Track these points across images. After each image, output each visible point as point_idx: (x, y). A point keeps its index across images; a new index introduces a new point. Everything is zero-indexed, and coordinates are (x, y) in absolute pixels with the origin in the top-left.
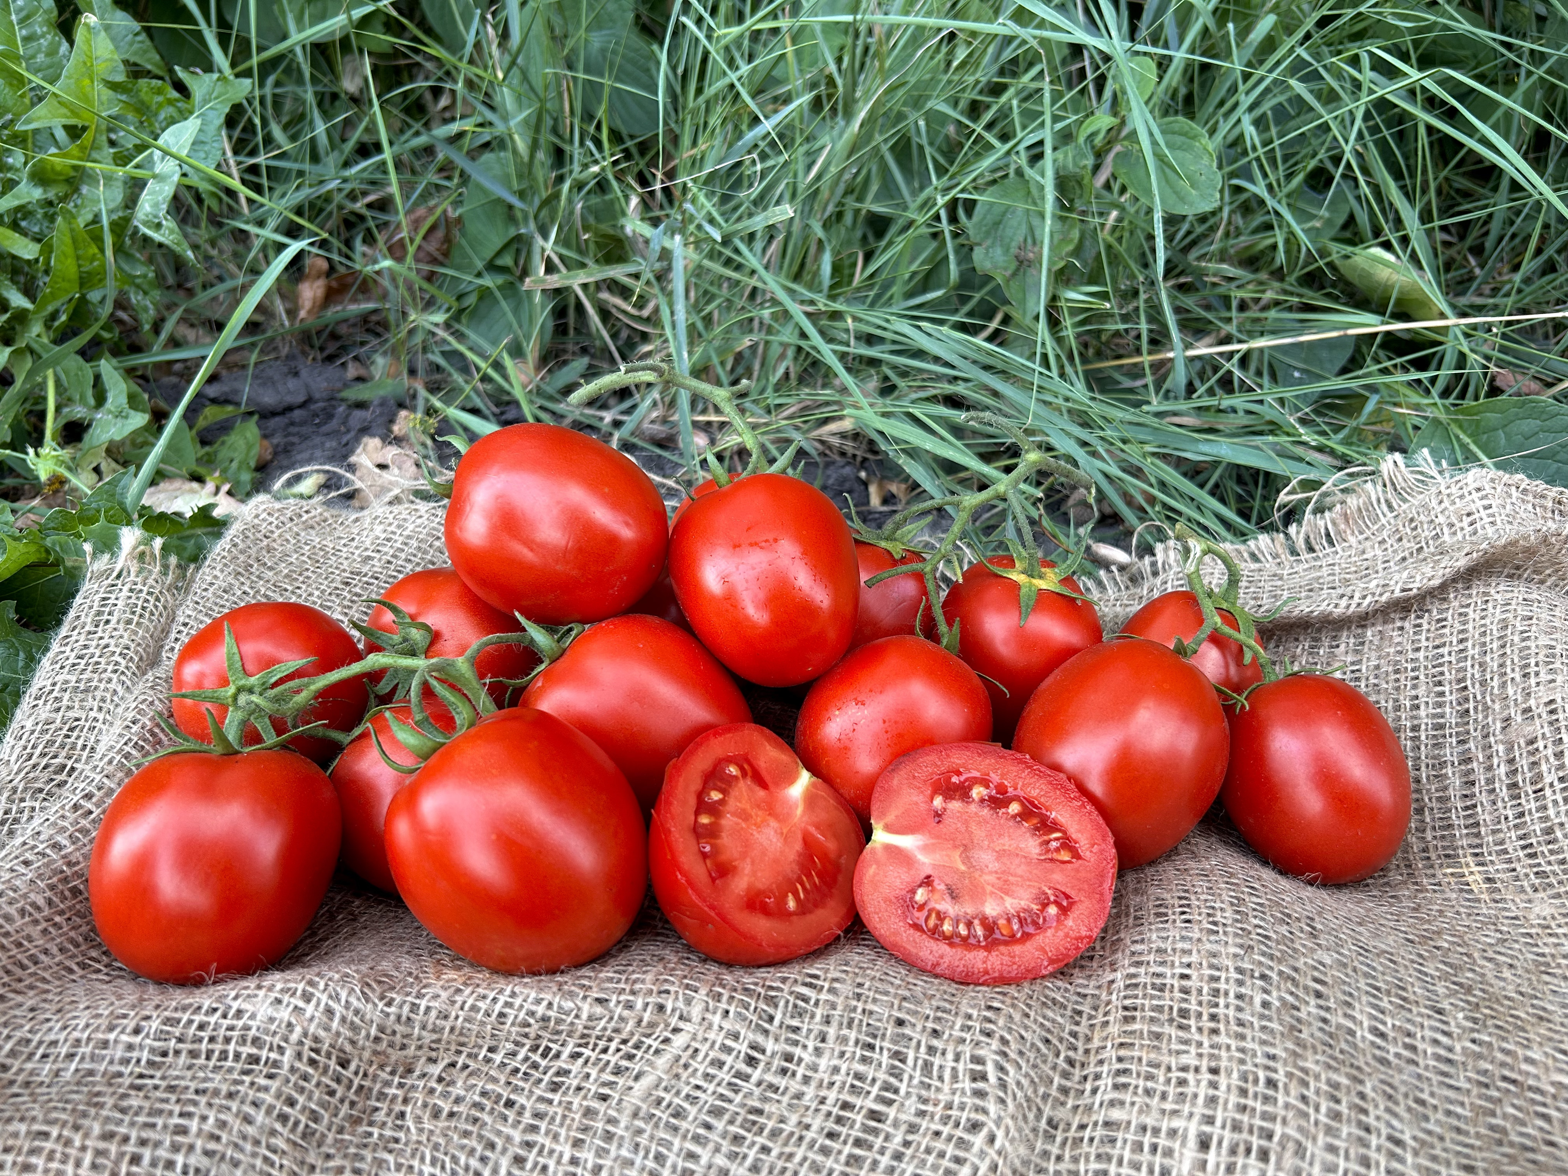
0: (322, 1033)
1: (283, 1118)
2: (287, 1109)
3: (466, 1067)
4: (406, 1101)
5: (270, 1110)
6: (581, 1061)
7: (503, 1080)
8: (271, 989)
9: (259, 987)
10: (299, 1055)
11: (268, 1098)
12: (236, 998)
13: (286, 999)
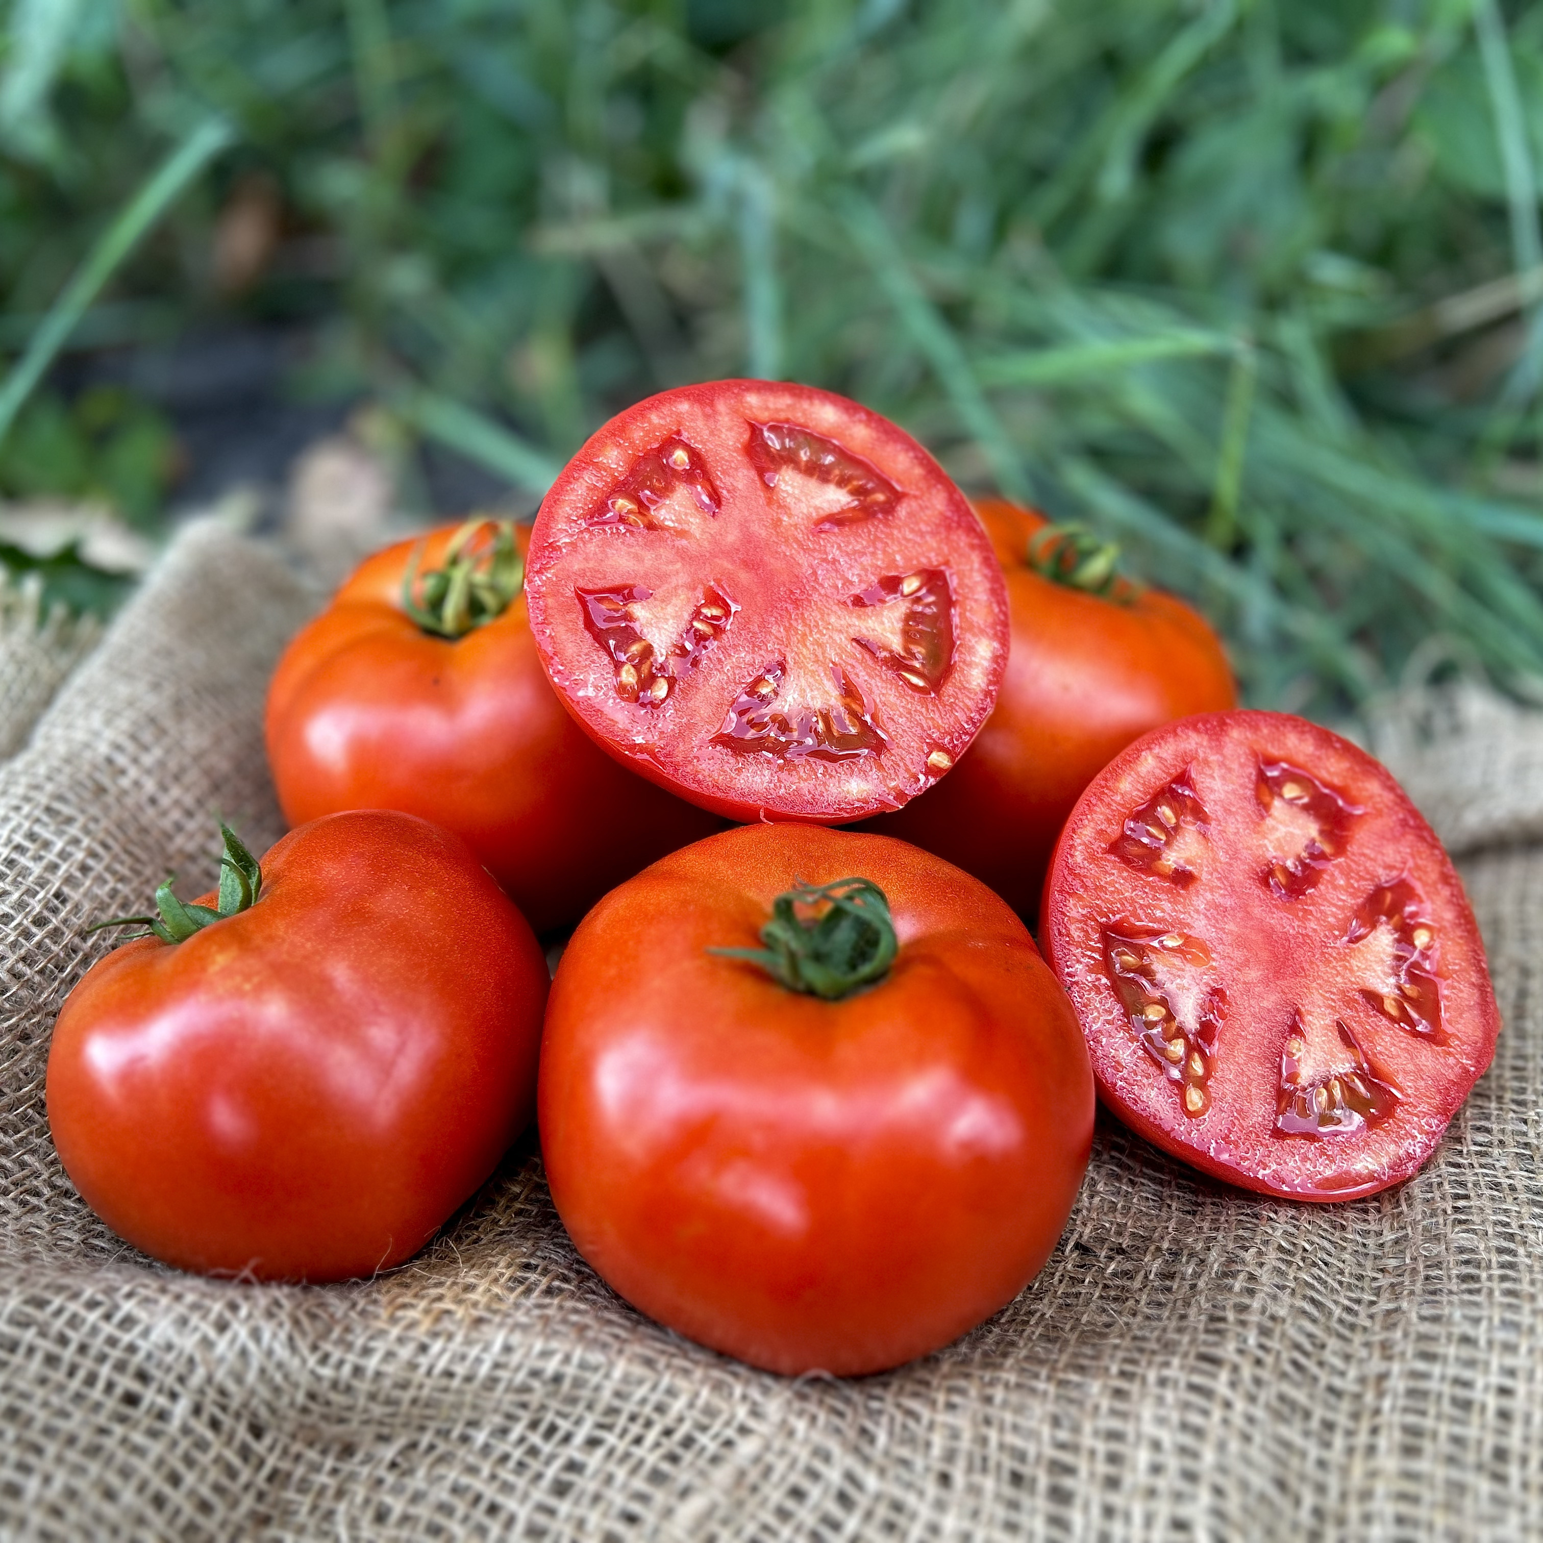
0: (231, 1387)
1: (159, 1501)
2: (167, 1490)
3: (431, 1447)
4: (340, 1494)
5: (142, 1488)
6: (600, 1452)
7: (486, 1470)
8: (178, 1297)
9: (163, 1290)
10: (197, 1410)
11: (144, 1468)
12: (129, 1295)
13: (195, 1319)
